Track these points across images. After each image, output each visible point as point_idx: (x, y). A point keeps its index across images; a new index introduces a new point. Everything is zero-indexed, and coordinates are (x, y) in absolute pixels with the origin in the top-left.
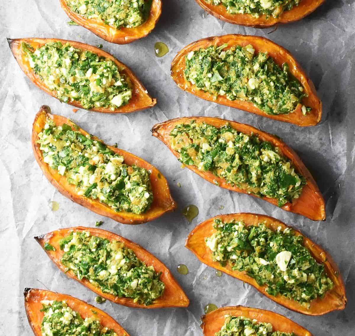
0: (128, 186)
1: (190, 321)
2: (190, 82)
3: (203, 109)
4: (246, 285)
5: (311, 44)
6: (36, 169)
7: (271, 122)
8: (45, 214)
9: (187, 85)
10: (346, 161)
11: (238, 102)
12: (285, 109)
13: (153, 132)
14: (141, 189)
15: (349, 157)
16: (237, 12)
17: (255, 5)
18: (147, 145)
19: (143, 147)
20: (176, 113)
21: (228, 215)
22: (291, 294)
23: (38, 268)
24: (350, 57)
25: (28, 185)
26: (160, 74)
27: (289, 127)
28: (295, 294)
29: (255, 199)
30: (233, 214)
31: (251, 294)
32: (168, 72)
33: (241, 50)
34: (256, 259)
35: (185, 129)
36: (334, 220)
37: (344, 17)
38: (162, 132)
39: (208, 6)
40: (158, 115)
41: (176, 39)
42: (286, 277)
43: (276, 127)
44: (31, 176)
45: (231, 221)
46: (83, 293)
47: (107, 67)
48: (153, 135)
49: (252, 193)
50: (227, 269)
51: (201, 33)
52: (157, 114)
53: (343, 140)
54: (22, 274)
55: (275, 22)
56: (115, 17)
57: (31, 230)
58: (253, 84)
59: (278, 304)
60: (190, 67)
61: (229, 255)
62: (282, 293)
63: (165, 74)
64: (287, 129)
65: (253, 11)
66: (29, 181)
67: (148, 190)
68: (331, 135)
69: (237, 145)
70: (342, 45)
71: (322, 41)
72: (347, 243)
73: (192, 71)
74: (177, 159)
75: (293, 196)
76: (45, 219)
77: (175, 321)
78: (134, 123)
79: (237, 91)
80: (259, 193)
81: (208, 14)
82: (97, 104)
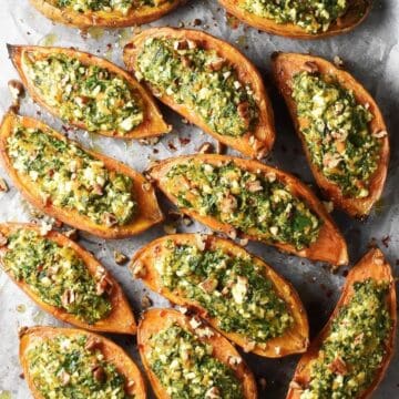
0: (111, 194)
14: (125, 197)
22: (246, 331)
28: (250, 331)
42: (241, 311)
47: (117, 87)
49: (264, 239)
61: (178, 281)
67: (132, 199)
75: (310, 239)
82: (104, 127)
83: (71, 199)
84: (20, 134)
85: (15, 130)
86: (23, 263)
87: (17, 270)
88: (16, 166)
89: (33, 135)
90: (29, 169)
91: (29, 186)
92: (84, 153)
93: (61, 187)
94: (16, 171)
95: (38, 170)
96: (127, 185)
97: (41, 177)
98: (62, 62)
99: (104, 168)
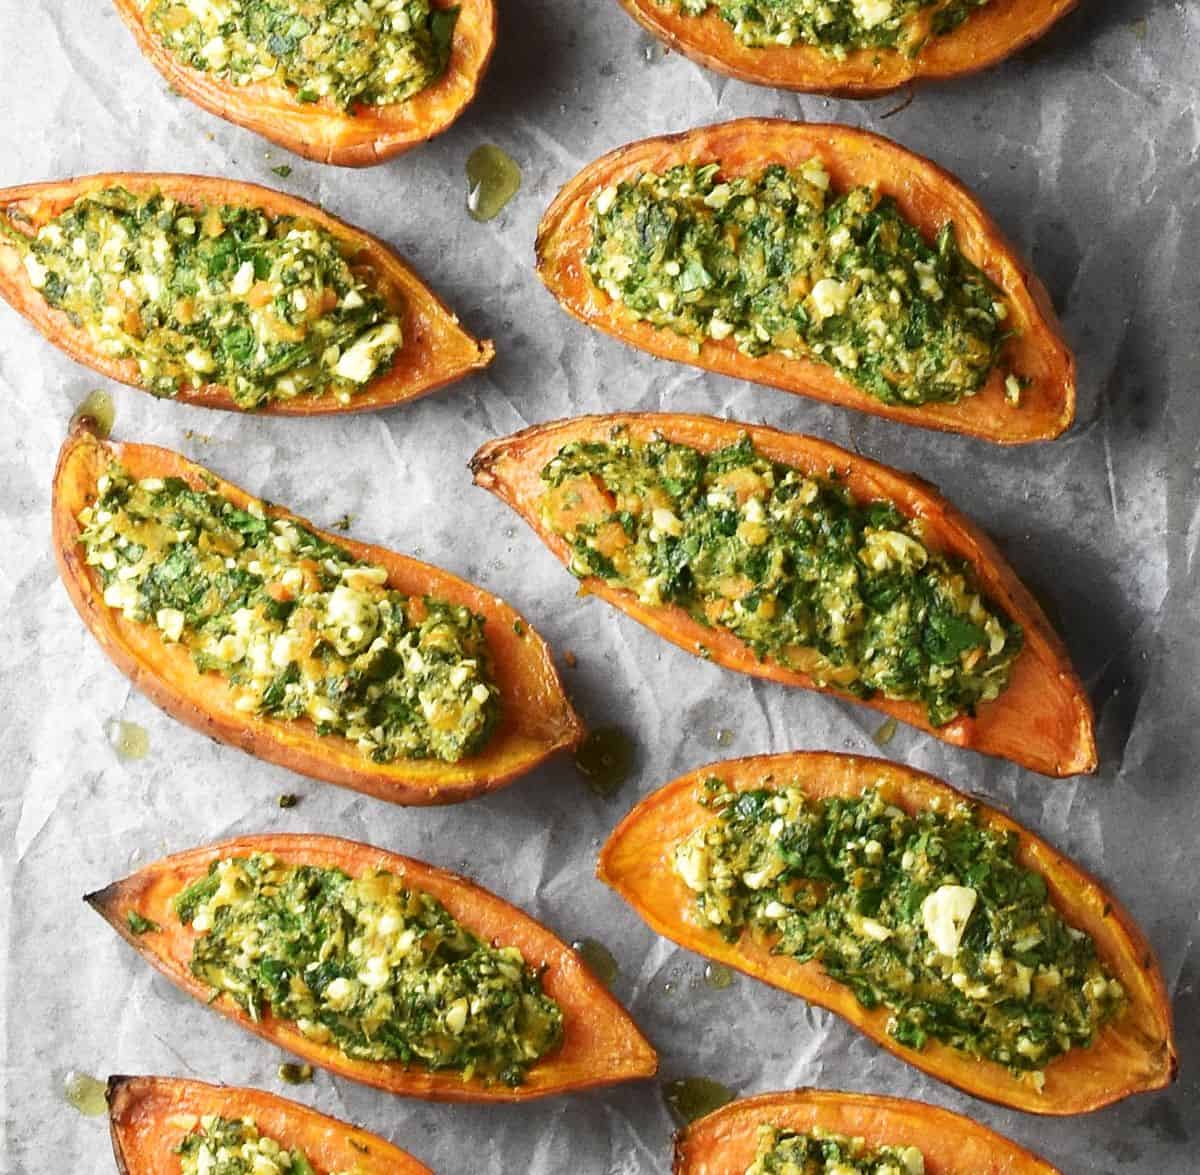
0: (416, 664)
1: (617, 1146)
2: (604, 290)
3: (655, 390)
4: (816, 1012)
5: (1037, 154)
6: (61, 611)
7: (896, 433)
8: (96, 770)
9: (591, 305)
10: (1166, 564)
11: (777, 363)
12: (944, 384)
13: (475, 474)
14: (460, 672)
15: (1176, 549)
16: (767, 39)
17: (834, 13)
18: (458, 521)
19: (440, 527)
20: (557, 404)
21: (747, 759)
22: (979, 1040)
23: (73, 964)
24: (1176, 197)
25: (34, 668)
26: (499, 265)
27: (962, 446)
28: (991, 1040)
29: (845, 707)
30: (765, 756)
31: (834, 1045)
32: (526, 257)
33: (781, 178)
34: (851, 918)
35: (589, 463)
36: (1125, 777)
37: (1151, 53)
38: (507, 470)
39: (663, 20)
40: (493, 413)
41: (552, 141)
42: (959, 980)
43: (915, 450)
44: (43, 637)
45: (761, 782)
46: (234, 1051)
48: (475, 484)
49: (834, 684)
50: (747, 957)
51: (645, 120)
52: (489, 408)
53: (1154, 491)
54: (17, 985)
55: (905, 75)
56: (331, 69)
57: (46, 828)
58: (826, 300)
59: (933, 1077)
60: (603, 238)
61: (751, 904)
62: (945, 1038)
63: (517, 266)
64: (954, 455)
65: (826, 35)
66: (36, 653)
67: (482, 676)
68: (1111, 474)
69: (778, 514)
70: (1146, 154)
71: (1076, 141)
72: (1176, 856)
73: (612, 252)
74: (563, 568)
75: (981, 693)
76: (93, 790)
77: (563, 1144)
78: (408, 441)
79: (772, 327)
80: (858, 682)
81: (667, 52)
82: (287, 387)
83: (289, 688)
84: (118, 496)
85: (103, 486)
86: (256, 961)
87: (242, 987)
88: (114, 596)
89: (159, 498)
90: (155, 605)
91: (155, 656)
92: (321, 543)
93: (257, 653)
94: (115, 612)
95: (182, 607)
96: (462, 633)
97: (194, 627)
98: (119, 213)
99: (388, 586)
